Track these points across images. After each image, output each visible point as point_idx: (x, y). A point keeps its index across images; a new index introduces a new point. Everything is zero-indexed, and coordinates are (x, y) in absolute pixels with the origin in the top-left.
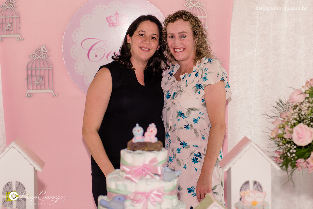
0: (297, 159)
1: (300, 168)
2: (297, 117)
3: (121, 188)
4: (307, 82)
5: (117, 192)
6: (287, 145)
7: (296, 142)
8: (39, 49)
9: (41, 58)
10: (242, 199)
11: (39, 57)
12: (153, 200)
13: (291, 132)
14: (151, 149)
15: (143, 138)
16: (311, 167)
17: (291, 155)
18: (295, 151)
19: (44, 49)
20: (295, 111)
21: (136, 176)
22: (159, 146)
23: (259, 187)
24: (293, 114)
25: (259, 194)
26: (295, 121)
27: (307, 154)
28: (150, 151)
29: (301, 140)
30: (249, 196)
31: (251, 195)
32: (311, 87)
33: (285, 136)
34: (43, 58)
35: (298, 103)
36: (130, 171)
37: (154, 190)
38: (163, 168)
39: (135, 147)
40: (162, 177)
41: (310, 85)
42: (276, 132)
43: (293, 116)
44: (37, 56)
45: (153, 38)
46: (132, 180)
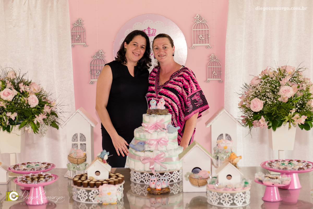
0: (254, 120)
1: (256, 126)
2: (254, 94)
3: (142, 137)
4: (262, 72)
5: (140, 139)
6: (248, 112)
7: (252, 109)
8: (98, 52)
9: (99, 58)
10: (218, 145)
11: (98, 57)
12: (162, 144)
13: (250, 103)
14: (161, 113)
15: (156, 107)
16: (262, 125)
17: (250, 118)
18: (252, 115)
19: (101, 52)
20: (253, 90)
21: (151, 129)
22: (167, 112)
23: (229, 137)
24: (251, 92)
25: (229, 142)
26: (252, 96)
27: (259, 117)
28: (160, 114)
29: (256, 108)
30: (223, 143)
31: (224, 142)
32: (265, 75)
33: (247, 106)
34: (100, 58)
35: (256, 85)
36: (148, 126)
37: (162, 138)
38: (168, 125)
39: (151, 112)
40: (167, 130)
41: (264, 74)
42: (241, 103)
43: (251, 93)
44: (97, 57)
45: (142, 47)
46: (149, 132)
